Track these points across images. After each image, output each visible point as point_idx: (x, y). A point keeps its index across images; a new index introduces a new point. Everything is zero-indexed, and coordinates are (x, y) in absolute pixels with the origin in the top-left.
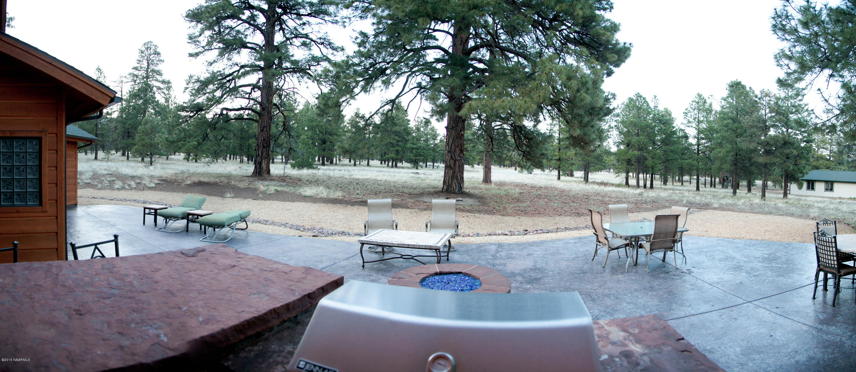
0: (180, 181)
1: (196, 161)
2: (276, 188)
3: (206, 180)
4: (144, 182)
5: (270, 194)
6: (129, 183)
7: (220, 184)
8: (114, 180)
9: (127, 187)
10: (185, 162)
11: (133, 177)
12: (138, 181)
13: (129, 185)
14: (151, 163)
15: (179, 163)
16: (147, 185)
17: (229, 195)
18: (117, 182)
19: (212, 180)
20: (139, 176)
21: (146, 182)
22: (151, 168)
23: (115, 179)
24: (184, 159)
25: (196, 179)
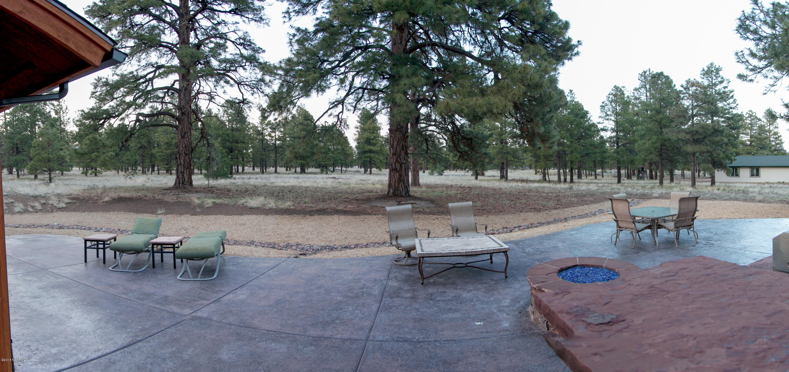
0: (95, 198)
1: (96, 175)
2: (213, 200)
3: (127, 195)
4: (51, 202)
5: (207, 208)
6: (32, 204)
7: (145, 198)
8: (12, 202)
9: (30, 209)
10: (84, 177)
11: (36, 198)
12: (43, 201)
13: (33, 207)
14: (50, 180)
15: (78, 178)
16: (55, 205)
17: (160, 212)
18: (16, 204)
19: (134, 194)
20: (43, 196)
21: (54, 201)
22: (52, 185)
23: (13, 201)
24: (83, 173)
25: (115, 195)
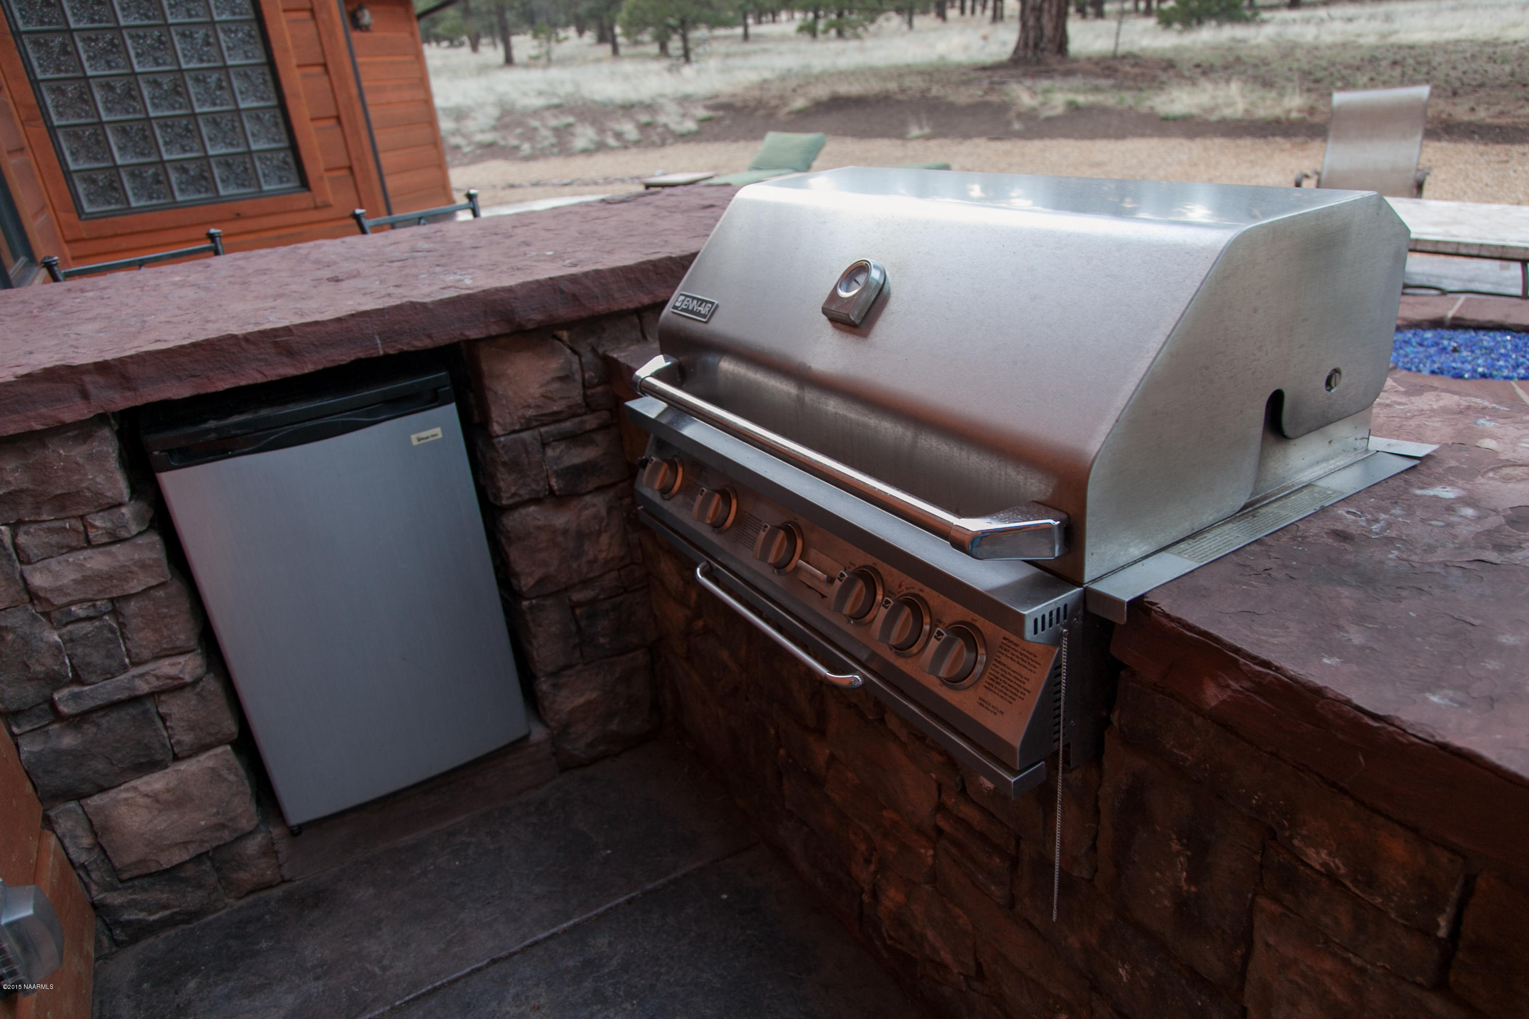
0: (773, 103)
1: (840, 34)
2: (1071, 97)
3: (854, 89)
4: (662, 119)
5: (1049, 119)
6: (617, 127)
7: (900, 97)
8: (569, 125)
9: (612, 141)
10: (805, 44)
11: (627, 109)
12: (644, 118)
13: (618, 135)
14: (686, 56)
15: (784, 47)
16: (673, 126)
17: (915, 131)
18: (578, 129)
19: (875, 87)
20: (648, 101)
21: (670, 118)
22: (688, 71)
23: (571, 119)
24: (801, 29)
25: (822, 92)
